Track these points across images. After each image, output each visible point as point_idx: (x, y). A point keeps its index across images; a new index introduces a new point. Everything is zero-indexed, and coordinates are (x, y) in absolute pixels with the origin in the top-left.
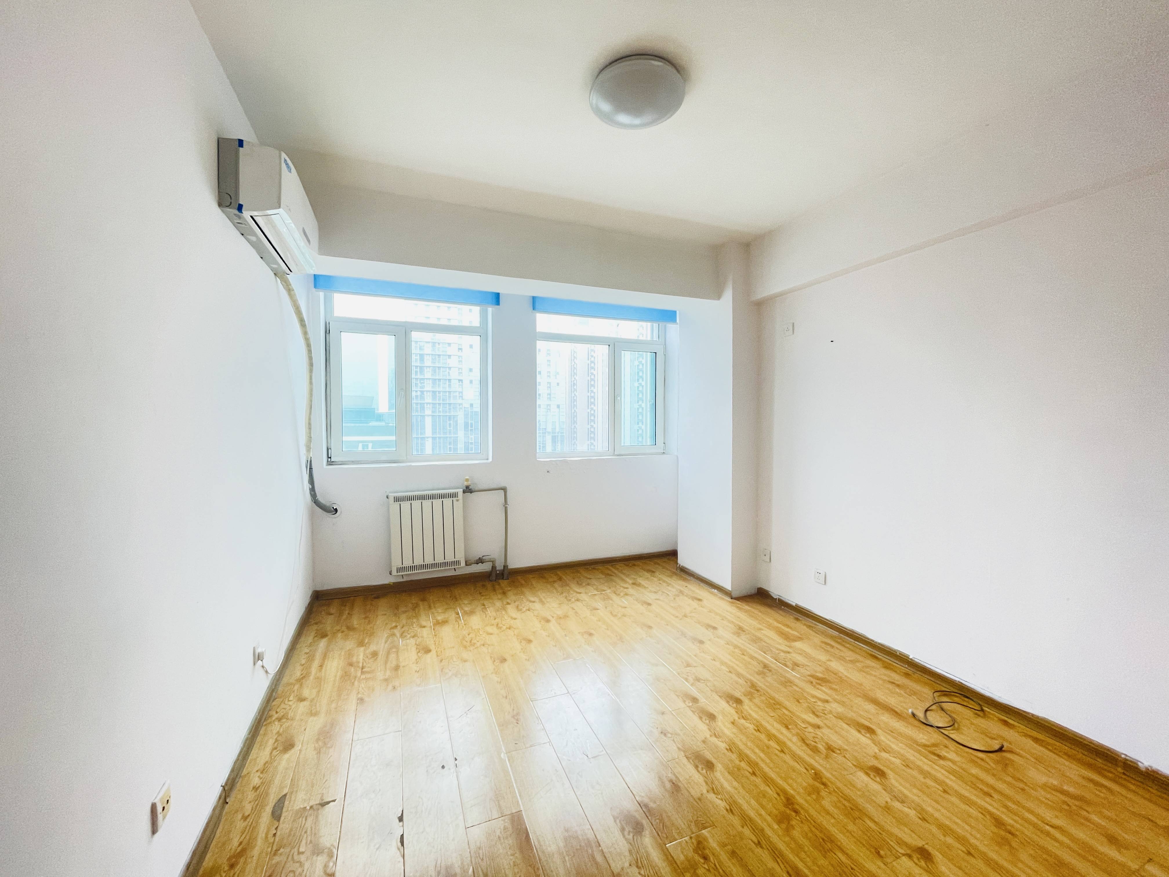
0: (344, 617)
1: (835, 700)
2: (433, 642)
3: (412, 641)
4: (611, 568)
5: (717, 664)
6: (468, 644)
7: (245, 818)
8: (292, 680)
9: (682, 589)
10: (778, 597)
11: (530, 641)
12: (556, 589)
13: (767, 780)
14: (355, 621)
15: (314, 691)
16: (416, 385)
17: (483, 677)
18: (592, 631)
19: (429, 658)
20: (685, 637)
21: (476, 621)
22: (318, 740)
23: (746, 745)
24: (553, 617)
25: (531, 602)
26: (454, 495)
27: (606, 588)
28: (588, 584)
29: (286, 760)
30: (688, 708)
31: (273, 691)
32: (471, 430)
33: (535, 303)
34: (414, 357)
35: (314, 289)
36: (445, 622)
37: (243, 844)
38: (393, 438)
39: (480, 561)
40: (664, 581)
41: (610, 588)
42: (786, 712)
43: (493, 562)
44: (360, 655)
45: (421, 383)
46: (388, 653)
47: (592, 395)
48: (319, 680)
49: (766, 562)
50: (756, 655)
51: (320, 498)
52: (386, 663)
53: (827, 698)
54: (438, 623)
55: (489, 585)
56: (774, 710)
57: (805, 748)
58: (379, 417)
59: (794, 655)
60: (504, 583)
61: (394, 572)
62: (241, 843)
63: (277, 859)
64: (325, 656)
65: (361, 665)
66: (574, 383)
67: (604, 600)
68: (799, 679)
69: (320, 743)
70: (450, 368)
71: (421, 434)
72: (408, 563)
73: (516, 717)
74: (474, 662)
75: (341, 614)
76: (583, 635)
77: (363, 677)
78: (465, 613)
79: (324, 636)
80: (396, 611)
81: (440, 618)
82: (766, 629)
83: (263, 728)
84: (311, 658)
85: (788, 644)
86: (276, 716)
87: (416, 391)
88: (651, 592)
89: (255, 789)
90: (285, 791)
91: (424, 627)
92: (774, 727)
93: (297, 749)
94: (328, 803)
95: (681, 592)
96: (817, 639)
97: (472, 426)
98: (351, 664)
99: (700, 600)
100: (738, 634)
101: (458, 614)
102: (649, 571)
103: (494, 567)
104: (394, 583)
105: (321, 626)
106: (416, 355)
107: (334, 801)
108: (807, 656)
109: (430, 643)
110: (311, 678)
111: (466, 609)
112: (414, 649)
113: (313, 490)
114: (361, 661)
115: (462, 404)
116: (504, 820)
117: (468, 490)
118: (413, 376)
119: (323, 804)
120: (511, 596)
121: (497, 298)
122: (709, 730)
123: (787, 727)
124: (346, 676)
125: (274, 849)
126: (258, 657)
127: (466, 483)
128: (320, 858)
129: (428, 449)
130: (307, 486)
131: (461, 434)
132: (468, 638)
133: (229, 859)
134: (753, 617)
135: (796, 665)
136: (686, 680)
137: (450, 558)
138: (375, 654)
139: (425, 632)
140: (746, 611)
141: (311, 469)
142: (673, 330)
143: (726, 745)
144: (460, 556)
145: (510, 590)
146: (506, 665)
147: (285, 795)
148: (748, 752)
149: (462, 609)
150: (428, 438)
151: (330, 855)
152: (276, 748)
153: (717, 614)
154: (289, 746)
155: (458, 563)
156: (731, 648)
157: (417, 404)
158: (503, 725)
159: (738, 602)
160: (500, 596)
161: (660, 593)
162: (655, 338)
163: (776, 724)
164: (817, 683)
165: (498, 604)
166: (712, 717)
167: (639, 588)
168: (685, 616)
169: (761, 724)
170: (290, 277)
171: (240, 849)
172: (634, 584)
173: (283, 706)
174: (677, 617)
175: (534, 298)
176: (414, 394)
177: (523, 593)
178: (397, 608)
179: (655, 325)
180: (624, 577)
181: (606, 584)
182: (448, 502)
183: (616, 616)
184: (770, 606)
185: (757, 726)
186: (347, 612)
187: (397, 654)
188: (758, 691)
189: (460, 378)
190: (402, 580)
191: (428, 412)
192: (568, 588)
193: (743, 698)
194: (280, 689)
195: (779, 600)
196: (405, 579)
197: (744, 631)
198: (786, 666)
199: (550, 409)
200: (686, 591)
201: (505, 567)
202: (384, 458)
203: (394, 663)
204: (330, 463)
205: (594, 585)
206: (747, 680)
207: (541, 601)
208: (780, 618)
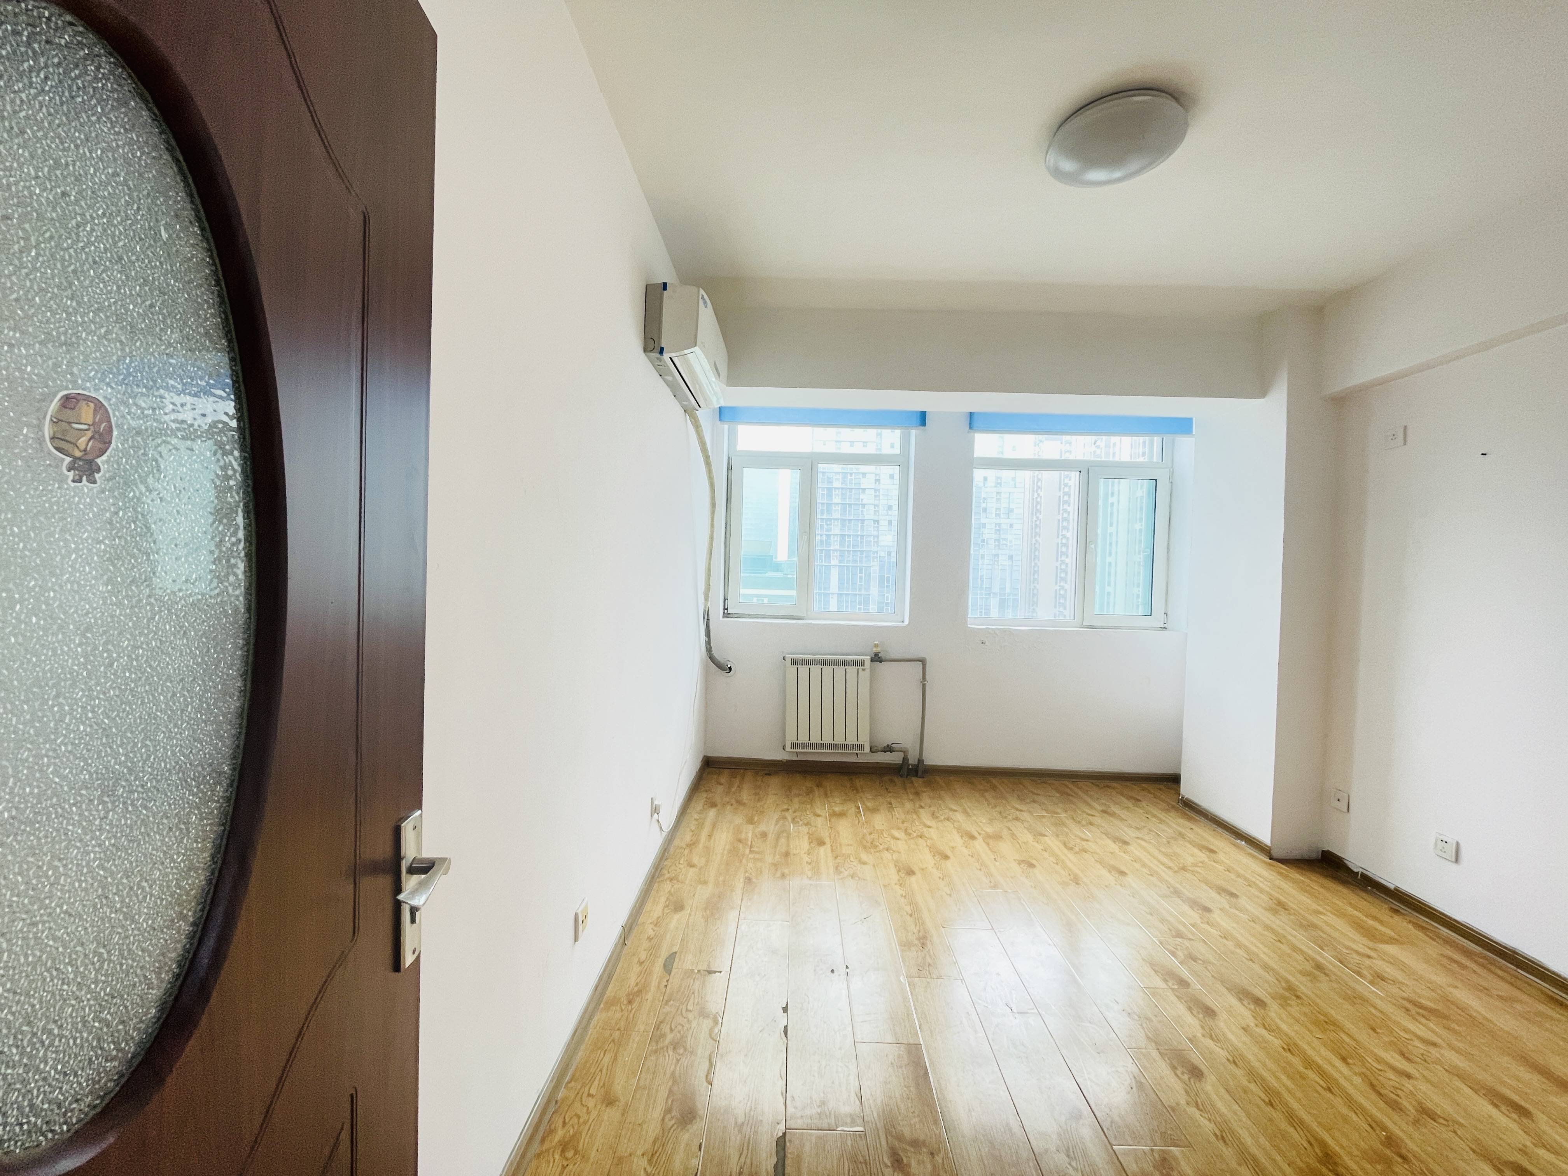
0: (733, 790)
1: (1452, 1047)
2: (827, 834)
3: (804, 829)
4: (1071, 786)
5: (1230, 944)
6: (869, 845)
7: (641, 963)
8: (683, 845)
9: (1183, 830)
10: (1361, 870)
11: (947, 857)
12: (986, 800)
13: (1292, 1118)
14: (745, 796)
15: (703, 860)
16: (822, 526)
17: (885, 886)
18: (1034, 862)
19: (824, 852)
20: (1179, 897)
21: (879, 821)
22: (706, 909)
23: (1264, 1065)
24: (980, 834)
25: (951, 810)
26: (860, 663)
27: (1059, 811)
28: (1034, 801)
29: (675, 921)
30: (1170, 991)
31: (665, 851)
32: (887, 586)
33: (972, 420)
34: (820, 491)
35: (719, 423)
36: (842, 815)
37: (640, 986)
38: (793, 593)
39: (889, 749)
40: (1155, 816)
41: (1066, 811)
42: (1347, 1039)
43: (904, 752)
44: (749, 832)
45: (827, 525)
46: (778, 838)
47: (1064, 541)
48: (708, 850)
49: (1341, 811)
50: (1303, 948)
51: (715, 653)
52: (776, 846)
53: (1435, 1039)
54: (834, 814)
55: (898, 780)
56: (1324, 1031)
57: (1374, 1096)
58: (777, 567)
59: (1379, 963)
60: (918, 782)
61: (788, 748)
62: (637, 984)
63: (667, 1009)
64: (714, 826)
65: (749, 843)
66: (1036, 525)
67: (1056, 825)
68: (1381, 998)
69: (708, 912)
70: (864, 505)
71: (825, 589)
72: (804, 739)
73: (923, 940)
74: (874, 866)
75: (730, 786)
76: (1019, 864)
77: (751, 856)
78: (867, 809)
79: (713, 805)
80: (788, 793)
81: (837, 809)
82: (1329, 914)
83: (656, 885)
84: (700, 825)
85: (1371, 944)
86: (667, 876)
87: (821, 535)
88: (1130, 826)
89: (650, 939)
90: (675, 949)
91: (819, 816)
92: (1322, 1055)
93: (687, 912)
94: (715, 972)
95: (1181, 835)
96: (1434, 949)
97: (888, 582)
98: (740, 841)
99: (1212, 851)
100: (1275, 912)
101: (859, 808)
102: (1130, 798)
103: (905, 759)
104: (787, 761)
105: (711, 795)
106: (823, 489)
107: (720, 972)
108: (1403, 967)
109: (825, 834)
110: (701, 846)
111: (869, 804)
112: (806, 838)
113: (708, 643)
114: (750, 839)
115: (877, 552)
116: (899, 1048)
117: (877, 658)
118: (819, 516)
119: (710, 972)
120: (926, 799)
121: (923, 418)
122: (1202, 1027)
123: (1344, 1059)
124: (733, 852)
125: (666, 998)
126: (655, 810)
127: (875, 650)
128: (706, 1021)
129: (833, 606)
130: (703, 638)
131: (874, 590)
132: (869, 838)
133: (628, 995)
134: (1306, 892)
135: (1379, 978)
136: (1173, 954)
137: (851, 740)
138: (764, 835)
139: (820, 821)
140: (1294, 881)
141: (708, 620)
142: (1185, 445)
143: (1227, 1054)
144: (864, 740)
145: (924, 792)
146: (913, 879)
147: (676, 953)
148: (1266, 1074)
149: (863, 803)
150: (833, 594)
151: (716, 1022)
152: (667, 906)
153: (1239, 875)
154: (679, 907)
155: (861, 747)
156: (1259, 928)
157: (821, 551)
158: (906, 945)
159: (1283, 866)
160: (911, 797)
161: (1146, 830)
162: (1156, 458)
163: (1324, 1052)
164: (1418, 1014)
165: (908, 805)
166: (1209, 1012)
167: (1112, 819)
168: (1184, 869)
169: (1295, 1044)
170: (699, 413)
171: (636, 989)
172: (1104, 812)
173: (673, 867)
174: (1170, 868)
175: (971, 415)
176: (818, 538)
177: (941, 798)
178: (790, 789)
179: (1157, 440)
180: (1089, 800)
181: (1061, 805)
182: (852, 670)
183: (1071, 849)
184: (1344, 882)
185: (1288, 1045)
186: (736, 785)
187: (788, 840)
188: (1298, 997)
189: (876, 518)
190: (795, 758)
191: (834, 562)
192: (1004, 801)
193: (1268, 1000)
194: (672, 849)
195: (1363, 875)
196: (800, 758)
197: (1286, 909)
198: (1359, 974)
199: (998, 561)
200: (1190, 835)
201: (920, 761)
202: (782, 613)
203: (784, 850)
204: (726, 615)
205: (1044, 803)
206: (1279, 978)
207: (965, 812)
208: (1363, 904)
